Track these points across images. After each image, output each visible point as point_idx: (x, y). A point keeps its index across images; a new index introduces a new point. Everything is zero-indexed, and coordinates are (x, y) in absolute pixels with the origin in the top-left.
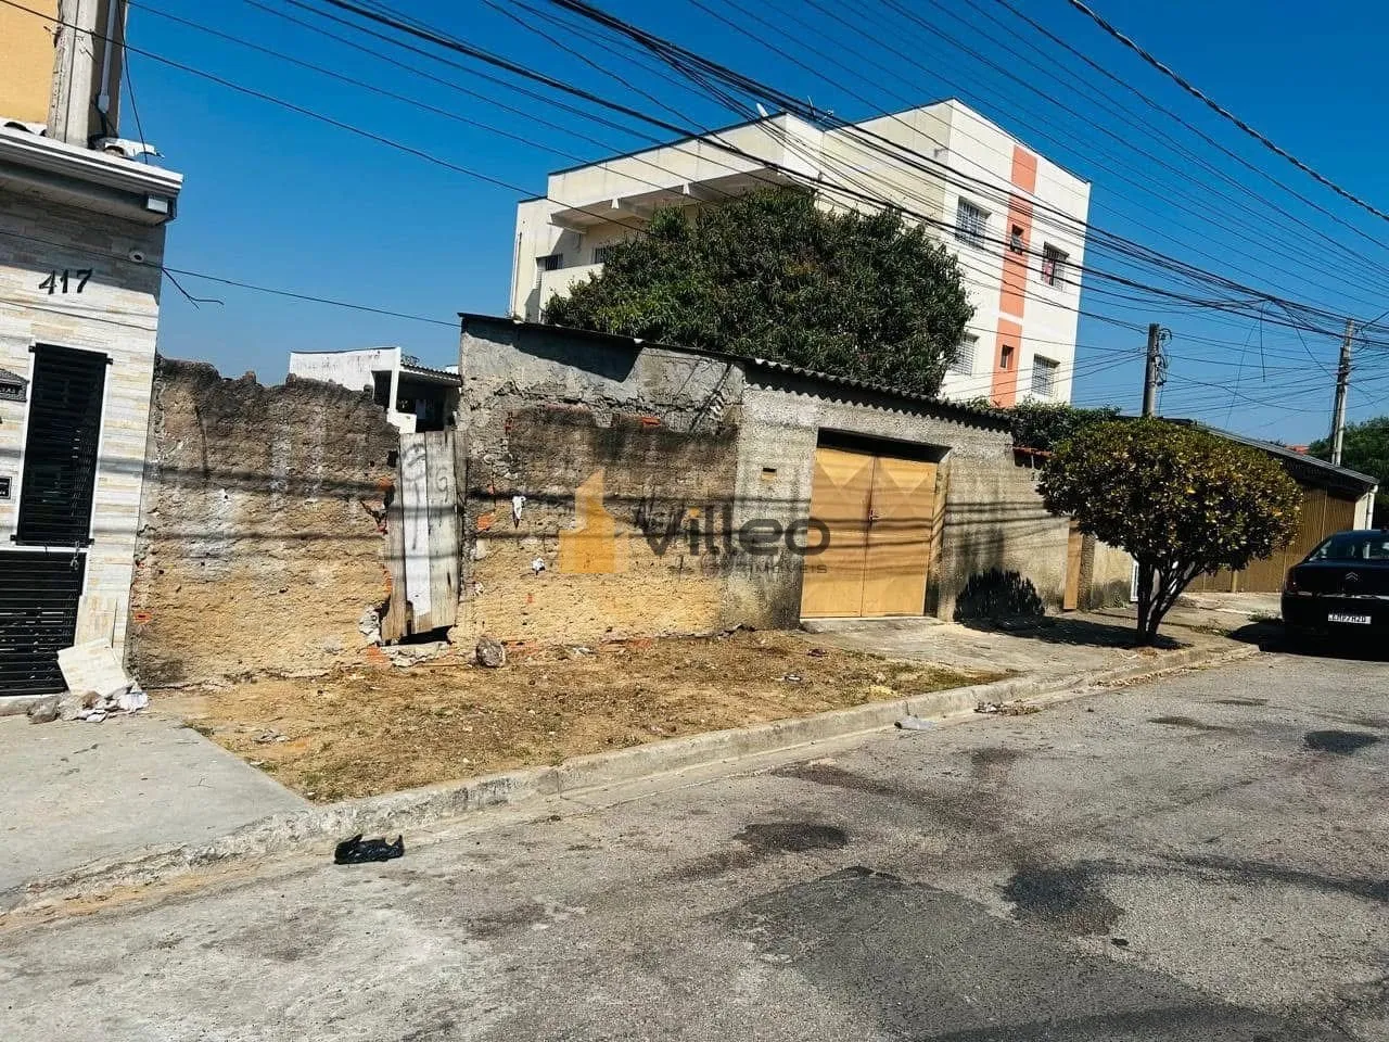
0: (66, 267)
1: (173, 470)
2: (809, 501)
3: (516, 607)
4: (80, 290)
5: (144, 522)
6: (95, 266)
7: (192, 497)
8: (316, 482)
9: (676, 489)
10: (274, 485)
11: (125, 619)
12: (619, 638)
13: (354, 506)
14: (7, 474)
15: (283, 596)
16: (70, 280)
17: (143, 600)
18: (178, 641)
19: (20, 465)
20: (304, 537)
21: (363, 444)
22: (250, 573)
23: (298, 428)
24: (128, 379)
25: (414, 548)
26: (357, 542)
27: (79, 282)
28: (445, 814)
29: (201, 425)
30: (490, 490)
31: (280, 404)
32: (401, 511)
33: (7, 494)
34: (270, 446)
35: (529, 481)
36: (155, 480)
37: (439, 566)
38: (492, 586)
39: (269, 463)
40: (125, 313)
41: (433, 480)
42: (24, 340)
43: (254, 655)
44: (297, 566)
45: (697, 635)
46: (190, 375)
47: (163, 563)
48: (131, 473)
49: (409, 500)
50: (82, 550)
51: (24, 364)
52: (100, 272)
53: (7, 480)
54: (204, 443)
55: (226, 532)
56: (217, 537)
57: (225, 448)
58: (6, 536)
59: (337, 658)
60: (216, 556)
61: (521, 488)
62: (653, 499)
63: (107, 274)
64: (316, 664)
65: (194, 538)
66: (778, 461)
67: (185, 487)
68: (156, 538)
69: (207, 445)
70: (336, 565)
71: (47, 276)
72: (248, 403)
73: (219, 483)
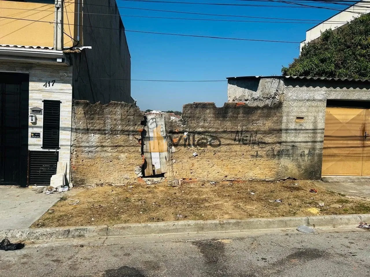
0: (49, 80)
1: (79, 129)
2: (324, 129)
3: (187, 167)
4: (53, 85)
5: (72, 143)
6: (56, 79)
7: (85, 136)
8: (119, 130)
9: (253, 127)
10: (107, 132)
11: (69, 168)
12: (231, 179)
13: (131, 137)
14: (39, 132)
15: (111, 163)
16: (50, 83)
17: (74, 163)
18: (83, 174)
19: (42, 130)
20: (116, 146)
21: (132, 119)
22: (101, 156)
23: (113, 116)
24: (66, 106)
25: (154, 149)
26: (133, 147)
27: (52, 83)
28: (60, 237)
29: (86, 117)
30: (176, 131)
31: (107, 110)
32: (149, 138)
33: (39, 137)
34: (105, 121)
35: (190, 127)
36: (75, 132)
37: (162, 154)
38: (179, 161)
39: (105, 126)
40: (64, 90)
41: (158, 128)
42: (41, 99)
43: (104, 179)
44: (115, 154)
45: (267, 180)
46: (82, 104)
47: (78, 154)
48: (68, 130)
49: (151, 135)
50: (58, 150)
51: (41, 105)
52: (57, 80)
53: (39, 134)
54: (87, 122)
55: (94, 145)
56: (92, 147)
57: (92, 123)
58: (40, 147)
59: (128, 181)
60: (92, 152)
61: (187, 130)
62: (242, 131)
63: (59, 81)
64: (122, 182)
65: (86, 147)
66: (304, 114)
67: (83, 133)
68: (76, 147)
69: (88, 122)
70: (126, 154)
71: (45, 83)
72: (98, 110)
73: (91, 132)
